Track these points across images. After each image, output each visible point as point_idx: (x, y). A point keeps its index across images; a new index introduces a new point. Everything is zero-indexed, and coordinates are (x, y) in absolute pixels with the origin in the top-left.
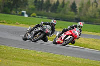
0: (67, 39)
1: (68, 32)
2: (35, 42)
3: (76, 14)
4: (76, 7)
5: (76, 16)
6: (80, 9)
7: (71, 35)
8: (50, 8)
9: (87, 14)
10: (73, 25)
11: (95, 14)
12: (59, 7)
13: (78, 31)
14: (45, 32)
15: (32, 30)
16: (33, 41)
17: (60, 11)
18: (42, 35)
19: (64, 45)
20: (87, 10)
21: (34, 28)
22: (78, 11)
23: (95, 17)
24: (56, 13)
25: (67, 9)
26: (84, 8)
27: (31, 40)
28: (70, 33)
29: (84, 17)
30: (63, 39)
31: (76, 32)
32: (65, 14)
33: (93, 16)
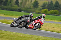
0: (36, 25)
1: (37, 21)
2: (20, 28)
3: (18, 7)
4: (18, 2)
5: (18, 8)
6: (21, 3)
7: (39, 23)
8: (2, 3)
9: (25, 6)
10: (39, 16)
11: (30, 6)
12: (8, 2)
13: (43, 20)
14: (27, 21)
15: (17, 20)
16: (19, 28)
17: (9, 5)
18: (25, 23)
19: (35, 29)
20: (25, 4)
21: (19, 19)
22: (20, 4)
23: (30, 8)
24: (6, 6)
25: (13, 4)
26: (24, 3)
27: (17, 27)
28: (38, 22)
29: (23, 8)
30: (33, 25)
31: (42, 21)
32: (12, 6)
33: (29, 8)
